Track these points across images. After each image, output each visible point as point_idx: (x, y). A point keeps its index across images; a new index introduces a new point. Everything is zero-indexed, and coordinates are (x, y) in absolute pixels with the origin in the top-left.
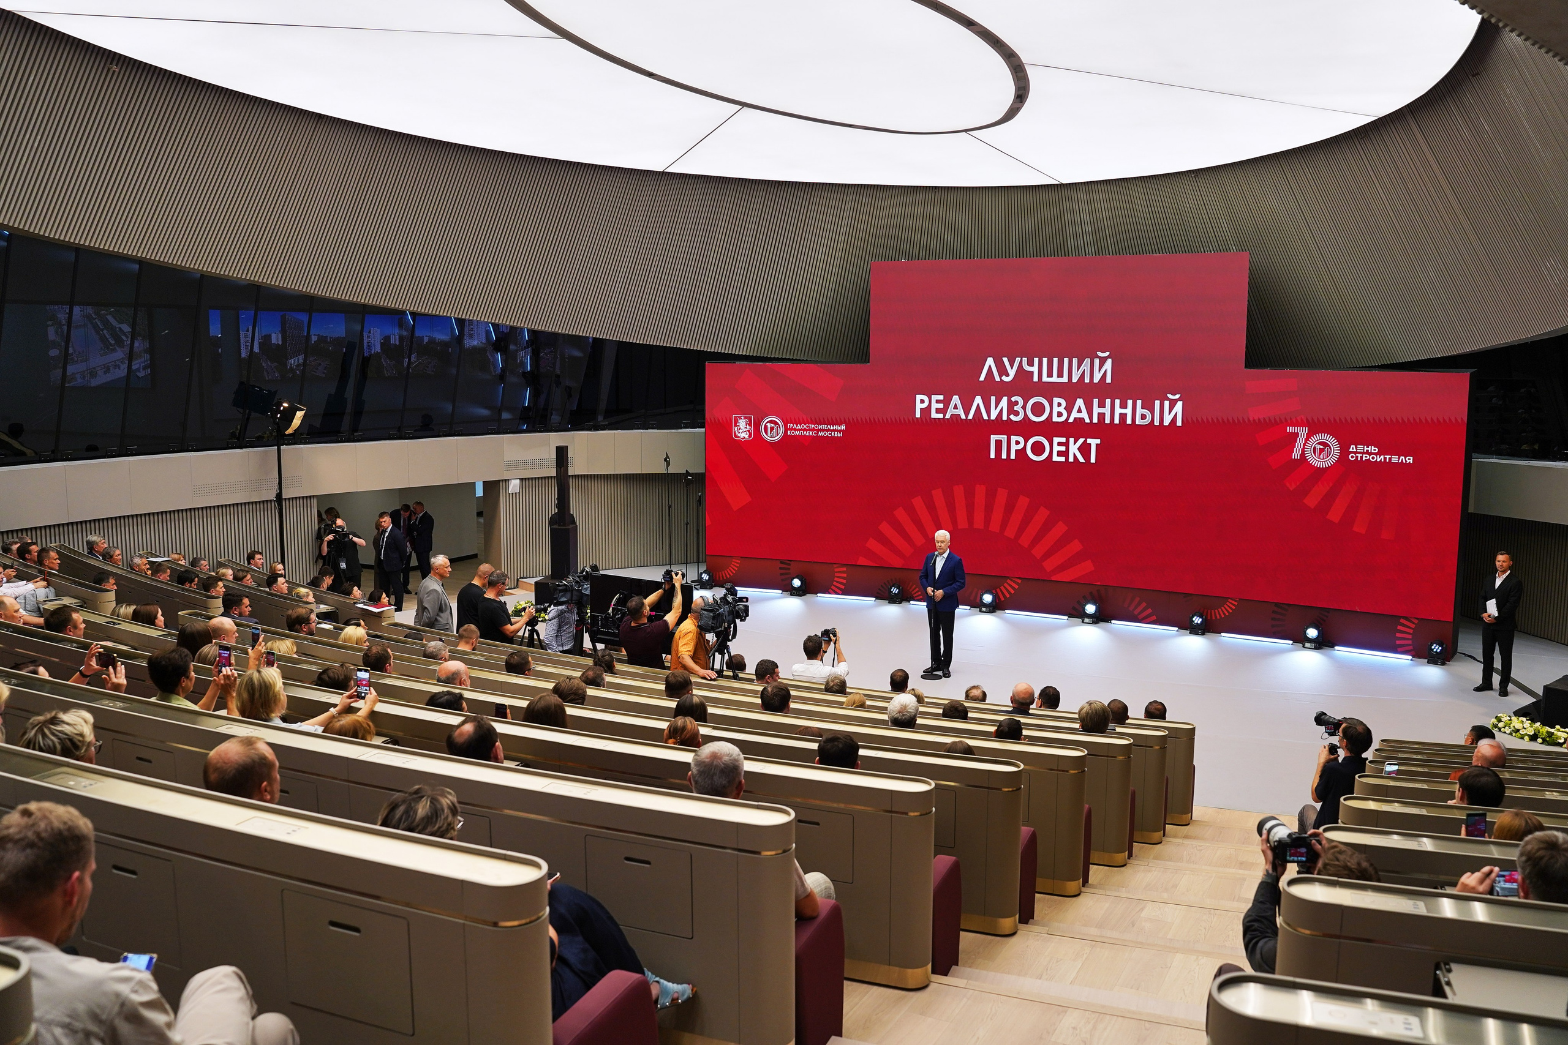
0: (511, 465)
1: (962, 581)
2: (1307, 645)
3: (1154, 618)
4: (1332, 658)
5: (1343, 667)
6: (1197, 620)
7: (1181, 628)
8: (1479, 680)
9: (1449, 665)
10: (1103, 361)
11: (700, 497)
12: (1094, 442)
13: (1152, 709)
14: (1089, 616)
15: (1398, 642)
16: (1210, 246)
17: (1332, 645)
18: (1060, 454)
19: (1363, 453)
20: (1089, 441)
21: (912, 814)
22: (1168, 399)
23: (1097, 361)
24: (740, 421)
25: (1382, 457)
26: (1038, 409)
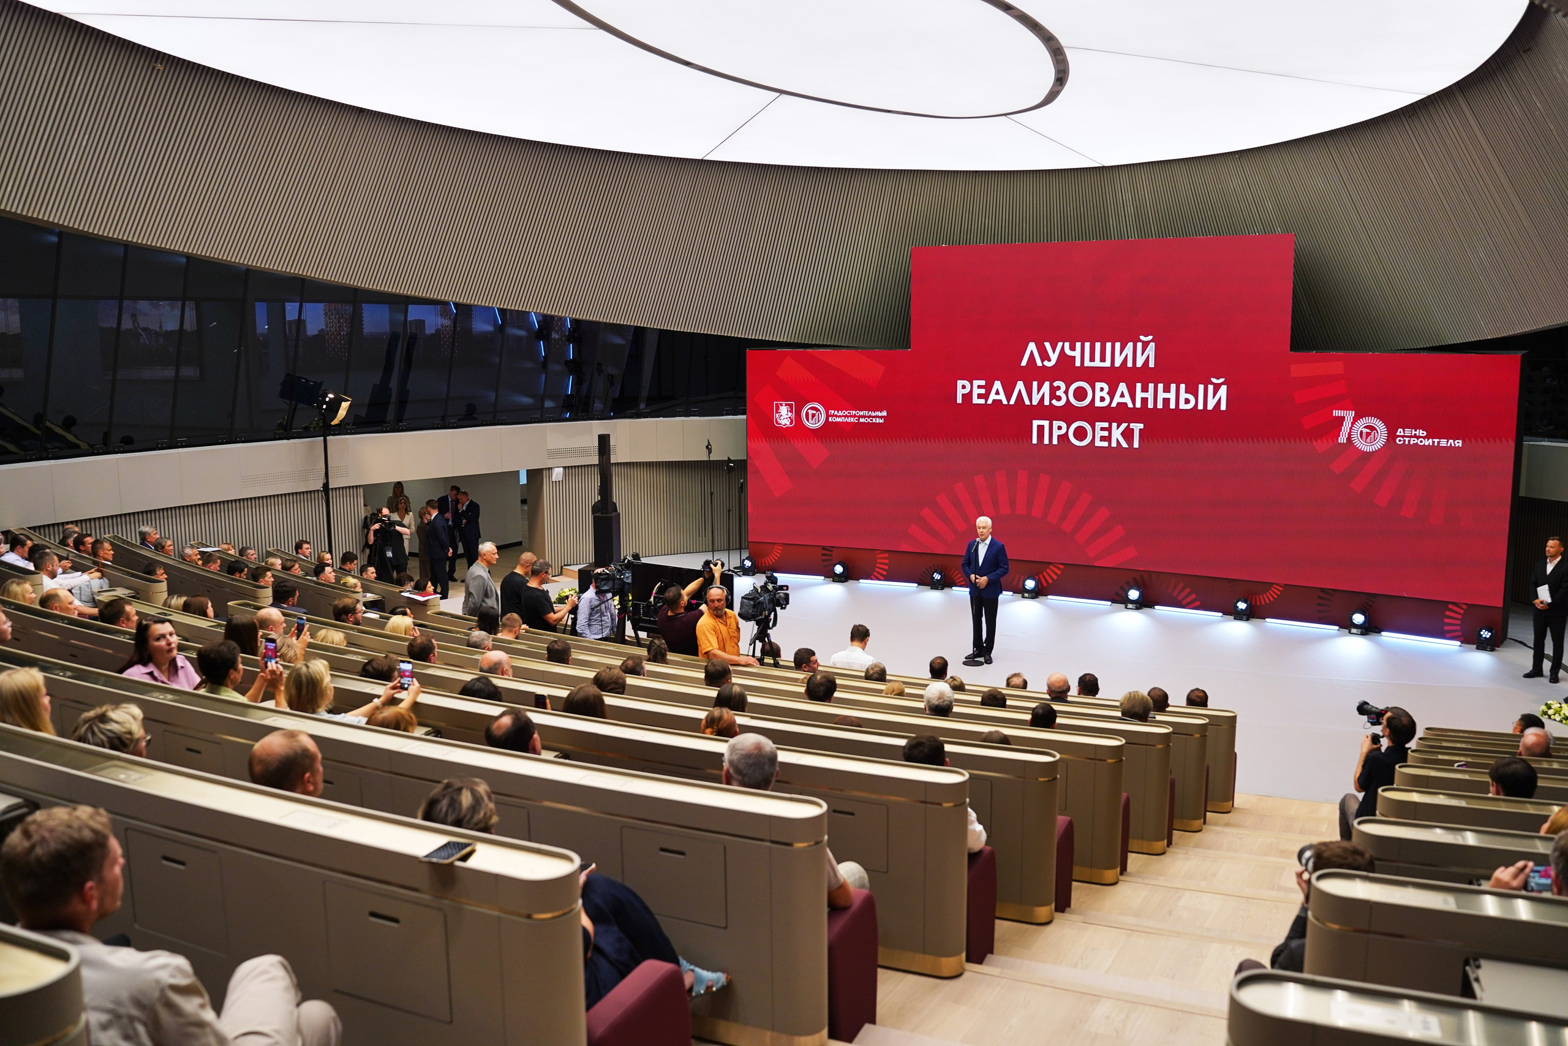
0: (554, 454)
1: (1006, 567)
2: (1354, 631)
3: (1198, 603)
4: (1380, 644)
5: (1391, 652)
6: (1242, 606)
7: (1225, 613)
8: (1529, 665)
9: (1498, 651)
10: (1145, 345)
11: (742, 484)
12: (1137, 427)
13: (1193, 697)
14: (1132, 602)
15: (1446, 628)
16: (1255, 228)
17: (1378, 630)
18: (1103, 439)
19: (1411, 437)
20: (1132, 425)
21: (946, 805)
22: (1212, 383)
23: (1139, 345)
24: (781, 408)
25: (1430, 440)
26: (1080, 394)
